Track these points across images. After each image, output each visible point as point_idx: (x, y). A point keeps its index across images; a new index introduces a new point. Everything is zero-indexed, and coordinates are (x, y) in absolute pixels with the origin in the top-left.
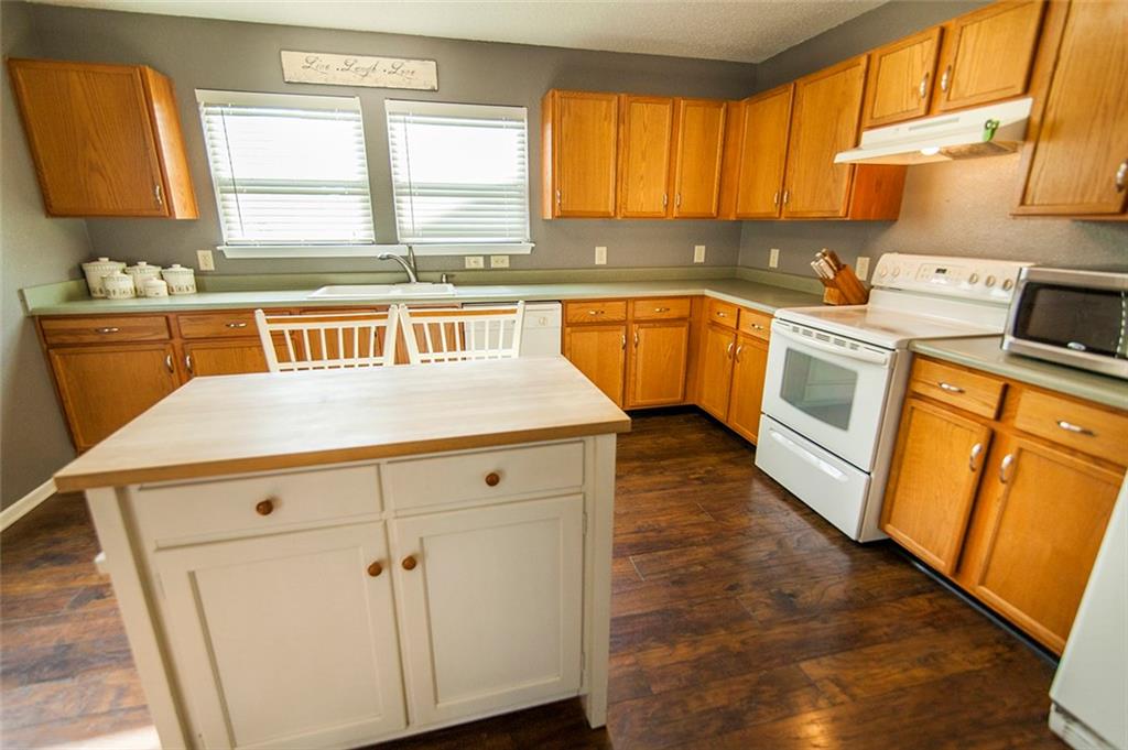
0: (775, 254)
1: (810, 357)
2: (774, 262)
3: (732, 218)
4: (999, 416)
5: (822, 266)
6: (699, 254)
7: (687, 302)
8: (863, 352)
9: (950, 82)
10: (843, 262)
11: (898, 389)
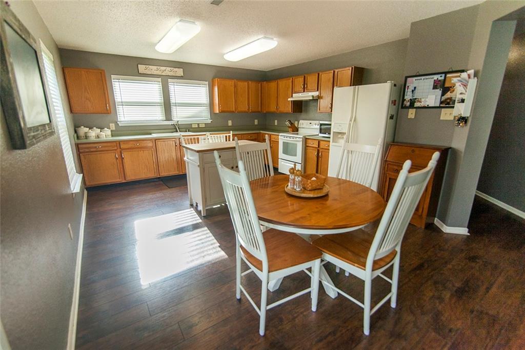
0: (276, 121)
1: (288, 143)
2: (276, 124)
3: (265, 112)
4: (319, 147)
5: (287, 123)
6: (256, 122)
7: (256, 135)
8: (297, 139)
9: (307, 86)
10: (292, 122)
11: (304, 146)
